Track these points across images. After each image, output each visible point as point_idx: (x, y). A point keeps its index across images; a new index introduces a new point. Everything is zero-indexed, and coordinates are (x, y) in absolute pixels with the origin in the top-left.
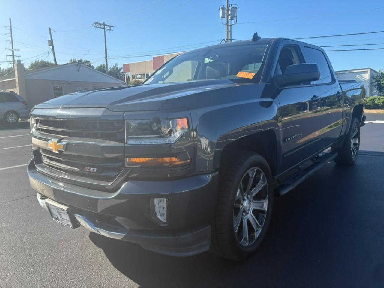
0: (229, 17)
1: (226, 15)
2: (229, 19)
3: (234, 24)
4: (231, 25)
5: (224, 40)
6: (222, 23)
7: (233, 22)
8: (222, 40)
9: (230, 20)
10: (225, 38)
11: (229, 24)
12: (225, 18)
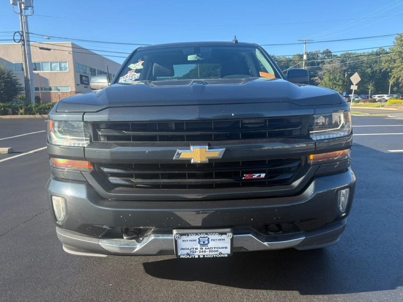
0: (23, 5)
1: (18, 3)
2: (23, 7)
3: (30, 15)
4: (27, 16)
5: (18, 32)
6: (14, 11)
7: (28, 12)
8: (16, 32)
9: (23, 9)
10: (20, 31)
11: (23, 13)
12: (17, 5)
